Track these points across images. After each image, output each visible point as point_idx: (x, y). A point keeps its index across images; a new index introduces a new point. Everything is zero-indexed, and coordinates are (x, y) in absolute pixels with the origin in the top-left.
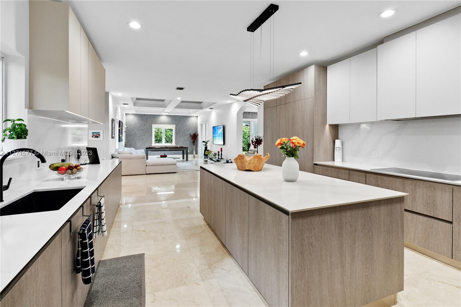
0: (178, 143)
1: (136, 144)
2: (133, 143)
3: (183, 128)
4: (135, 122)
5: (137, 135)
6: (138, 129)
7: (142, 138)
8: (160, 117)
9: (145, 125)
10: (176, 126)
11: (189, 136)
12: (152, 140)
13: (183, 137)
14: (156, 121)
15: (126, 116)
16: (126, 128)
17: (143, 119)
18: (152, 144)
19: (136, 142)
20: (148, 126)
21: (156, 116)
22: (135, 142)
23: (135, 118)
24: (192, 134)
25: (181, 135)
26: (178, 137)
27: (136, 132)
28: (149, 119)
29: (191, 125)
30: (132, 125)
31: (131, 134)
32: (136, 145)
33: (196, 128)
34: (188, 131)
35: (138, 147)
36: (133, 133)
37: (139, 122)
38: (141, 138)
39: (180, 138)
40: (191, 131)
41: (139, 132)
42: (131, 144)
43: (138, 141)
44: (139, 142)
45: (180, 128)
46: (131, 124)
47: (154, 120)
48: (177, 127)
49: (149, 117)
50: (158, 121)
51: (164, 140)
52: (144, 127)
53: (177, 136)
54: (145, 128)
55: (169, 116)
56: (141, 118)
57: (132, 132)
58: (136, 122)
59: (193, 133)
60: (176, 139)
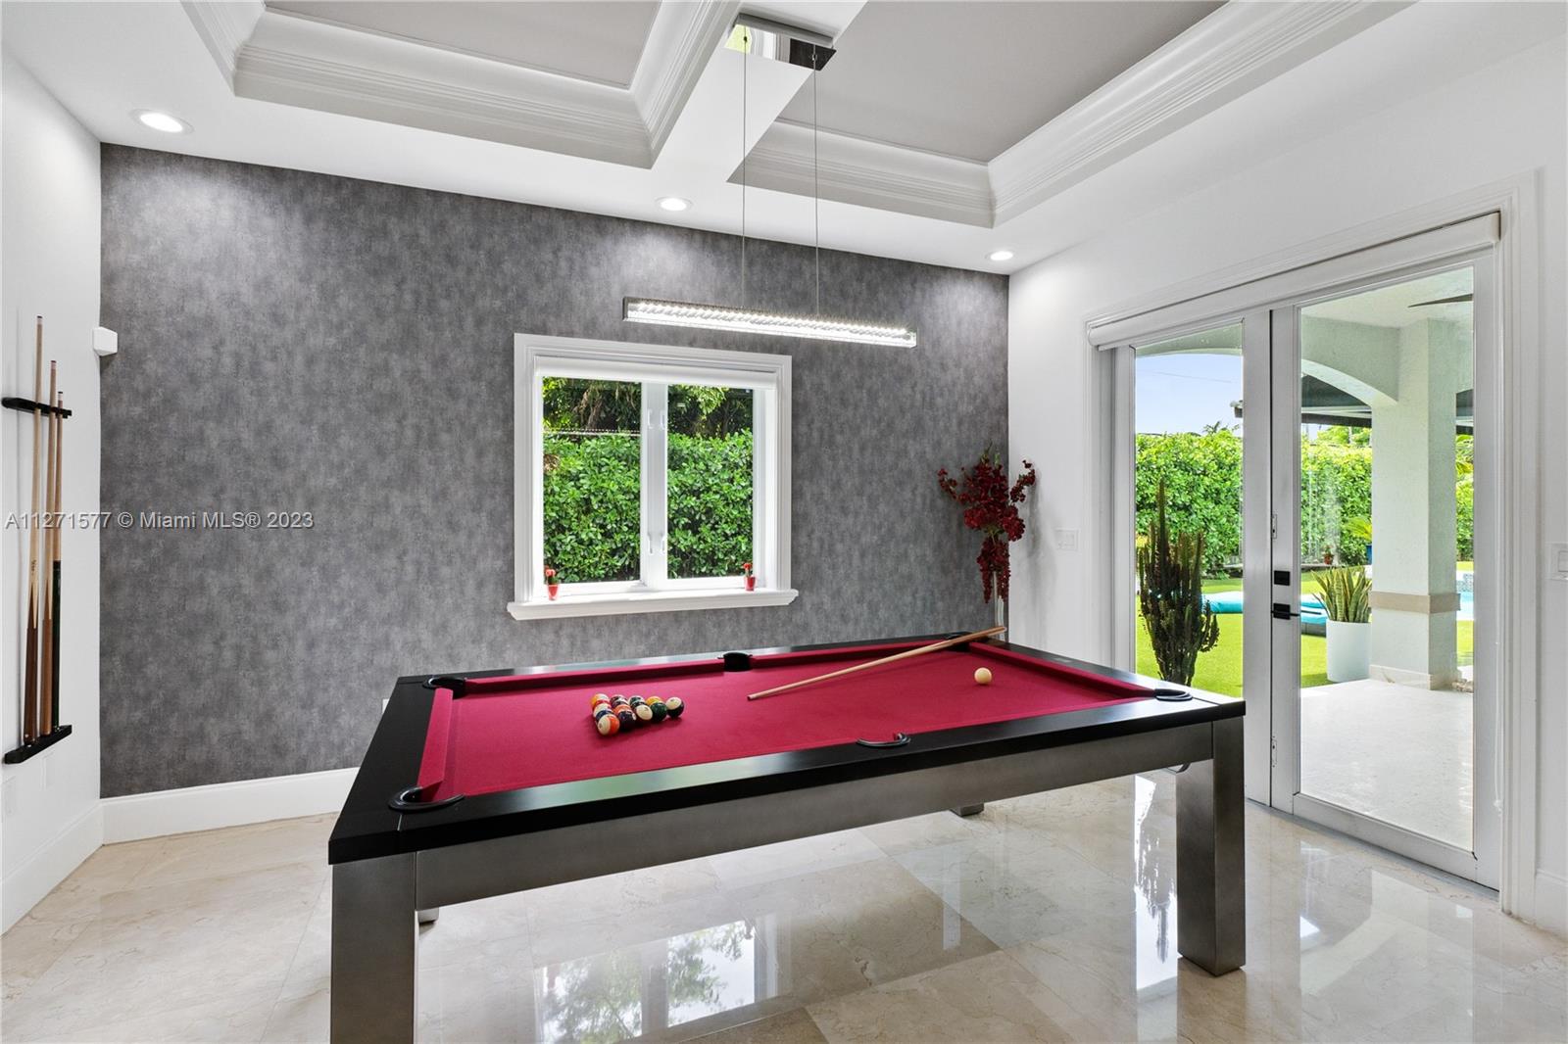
0: (816, 571)
1: (279, 607)
2: (233, 593)
3: (873, 396)
4: (264, 285)
5: (289, 477)
6: (308, 391)
7: (373, 510)
8: (608, 243)
9: (408, 339)
10: (795, 366)
11: (921, 491)
12: (510, 547)
13: (873, 502)
14: (564, 293)
15: (121, 185)
16: (105, 361)
17: (381, 247)
18: (511, 597)
19: (286, 570)
20: (459, 360)
21: (561, 225)
22: (266, 574)
23: (268, 223)
24: (954, 474)
25: (849, 483)
26: (818, 498)
27: (286, 426)
28: (466, 254)
29: (943, 367)
30: (209, 322)
31: (196, 456)
32: (290, 620)
33: (994, 402)
34: (918, 429)
35: (311, 645)
36: (233, 446)
37: (328, 295)
38: (358, 515)
39: (844, 511)
40: (947, 429)
41: (329, 433)
42: (197, 605)
43: (306, 563)
44: (329, 575)
45: (844, 402)
46: (195, 307)
47: (539, 279)
48: (808, 379)
49: (470, 230)
50: (587, 293)
51: (654, 553)
52: (398, 364)
53: (808, 490)
54: (414, 377)
55: (715, 248)
56: (356, 238)
57: (214, 433)
58: (286, 283)
59: (971, 460)
60: (798, 522)
